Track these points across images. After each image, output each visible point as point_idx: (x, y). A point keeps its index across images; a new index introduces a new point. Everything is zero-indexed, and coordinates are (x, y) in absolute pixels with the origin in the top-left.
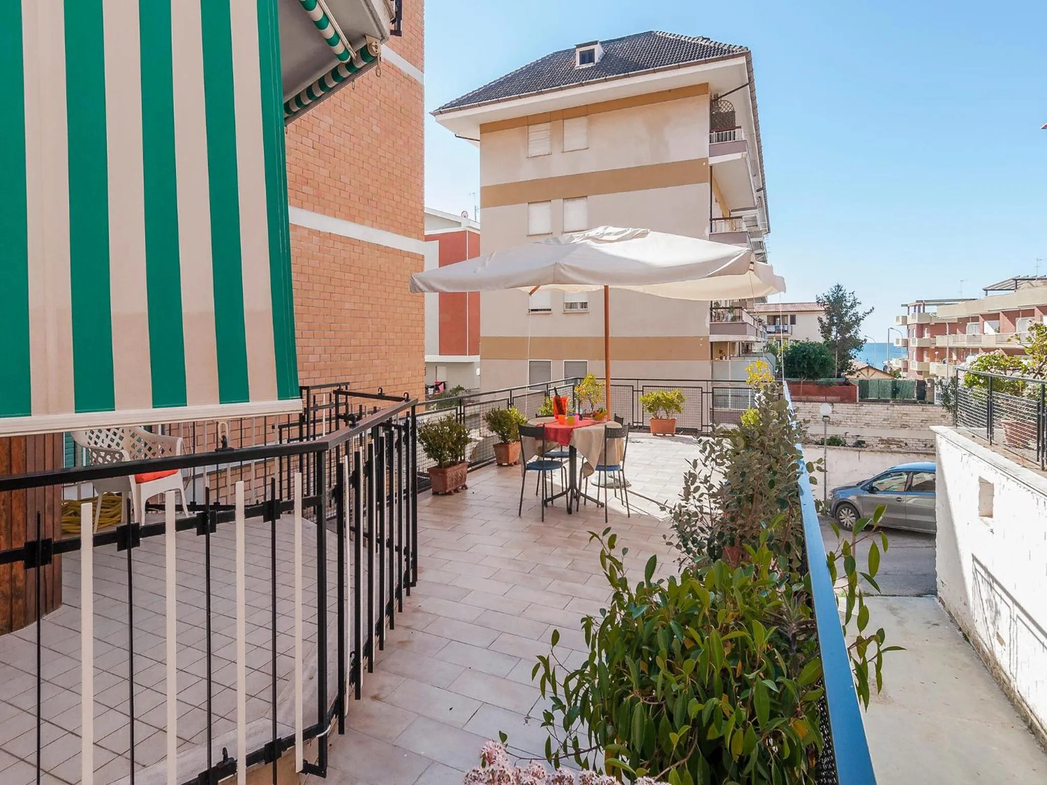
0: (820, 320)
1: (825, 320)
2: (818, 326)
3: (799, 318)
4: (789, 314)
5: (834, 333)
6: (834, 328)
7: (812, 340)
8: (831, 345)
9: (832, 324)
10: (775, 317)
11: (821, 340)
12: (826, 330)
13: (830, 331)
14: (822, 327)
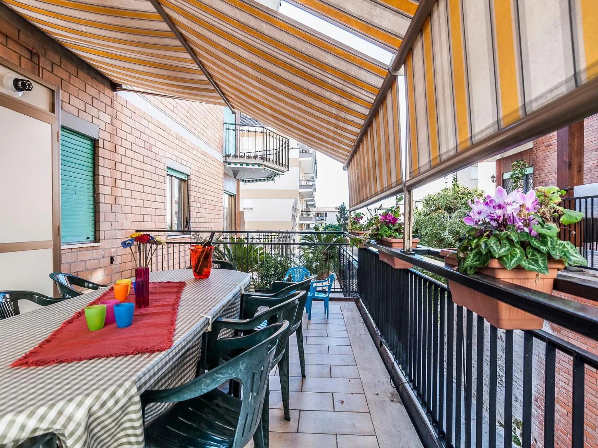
0: (337, 216)
1: (338, 216)
2: (336, 218)
3: (328, 214)
4: (324, 212)
5: (342, 221)
6: (342, 219)
7: (334, 224)
8: (341, 225)
9: (341, 217)
10: (318, 213)
11: (337, 224)
12: (339, 220)
13: (340, 221)
14: (338, 218)
